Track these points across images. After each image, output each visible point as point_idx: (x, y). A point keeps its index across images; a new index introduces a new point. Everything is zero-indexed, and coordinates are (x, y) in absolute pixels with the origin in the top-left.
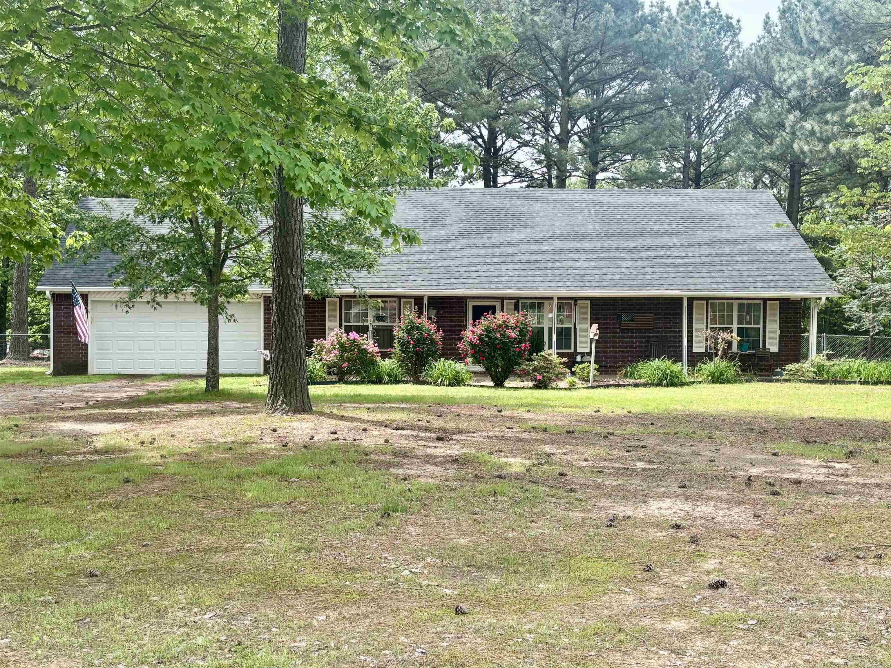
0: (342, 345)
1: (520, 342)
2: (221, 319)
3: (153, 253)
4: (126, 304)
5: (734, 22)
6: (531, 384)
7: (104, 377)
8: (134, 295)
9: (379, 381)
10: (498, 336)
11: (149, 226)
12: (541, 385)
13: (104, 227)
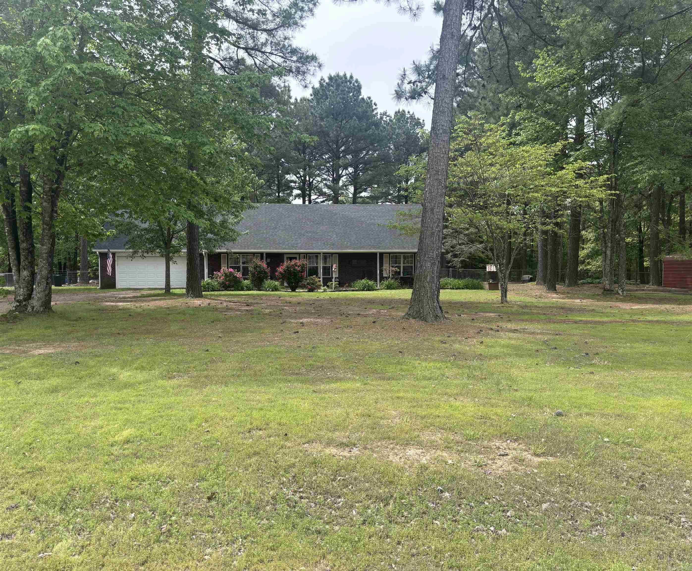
0: (226, 275)
1: (302, 272)
2: (171, 263)
3: (143, 235)
4: (131, 257)
5: (421, 121)
6: (306, 290)
7: (123, 289)
8: (135, 253)
9: (242, 289)
10: (292, 269)
11: (140, 224)
12: (311, 290)
13: (122, 224)
